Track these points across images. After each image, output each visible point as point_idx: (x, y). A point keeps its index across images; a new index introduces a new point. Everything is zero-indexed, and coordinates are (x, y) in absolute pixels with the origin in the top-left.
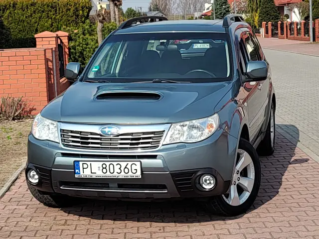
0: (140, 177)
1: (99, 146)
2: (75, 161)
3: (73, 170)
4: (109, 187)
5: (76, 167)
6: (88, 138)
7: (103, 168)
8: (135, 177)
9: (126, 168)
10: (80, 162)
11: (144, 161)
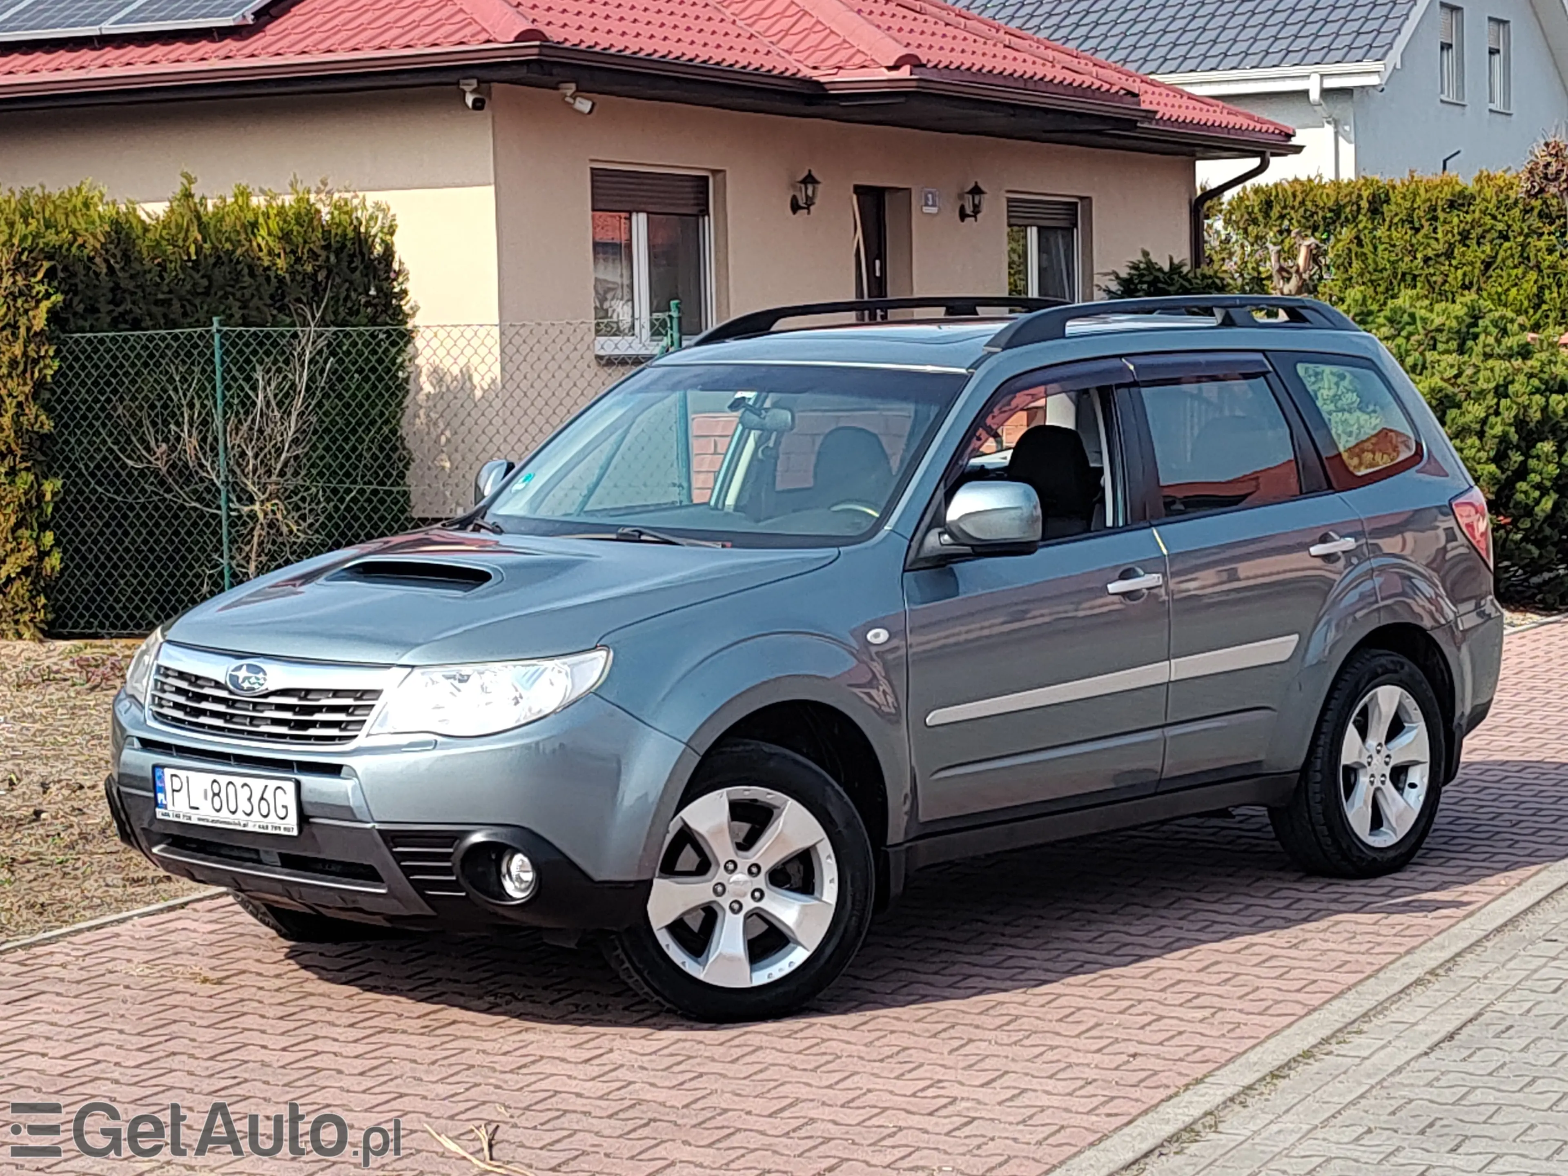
0: (295, 833)
1: (219, 723)
2: (155, 767)
3: (151, 795)
4: (259, 862)
5: (159, 784)
6: (205, 698)
7: (215, 795)
8: (282, 832)
9: (262, 798)
10: (166, 770)
11: (309, 781)
